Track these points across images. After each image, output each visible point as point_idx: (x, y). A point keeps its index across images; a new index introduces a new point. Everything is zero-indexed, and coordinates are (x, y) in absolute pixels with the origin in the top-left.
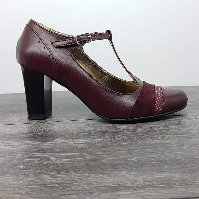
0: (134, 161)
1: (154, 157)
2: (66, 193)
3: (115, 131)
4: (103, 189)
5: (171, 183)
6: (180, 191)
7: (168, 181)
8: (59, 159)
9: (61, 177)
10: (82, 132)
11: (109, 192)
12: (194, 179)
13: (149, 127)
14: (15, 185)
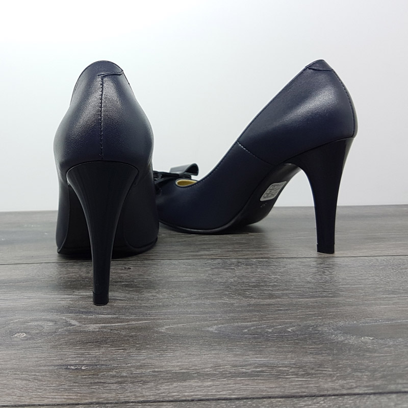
0: (212, 332)
1: (246, 327)
2: (102, 381)
3: (175, 282)
4: (164, 376)
5: (280, 370)
6: (297, 383)
7: (274, 366)
8: (85, 324)
9: (90, 355)
10: (119, 280)
11: (175, 382)
12: (319, 365)
13: (234, 277)
14: (15, 365)
